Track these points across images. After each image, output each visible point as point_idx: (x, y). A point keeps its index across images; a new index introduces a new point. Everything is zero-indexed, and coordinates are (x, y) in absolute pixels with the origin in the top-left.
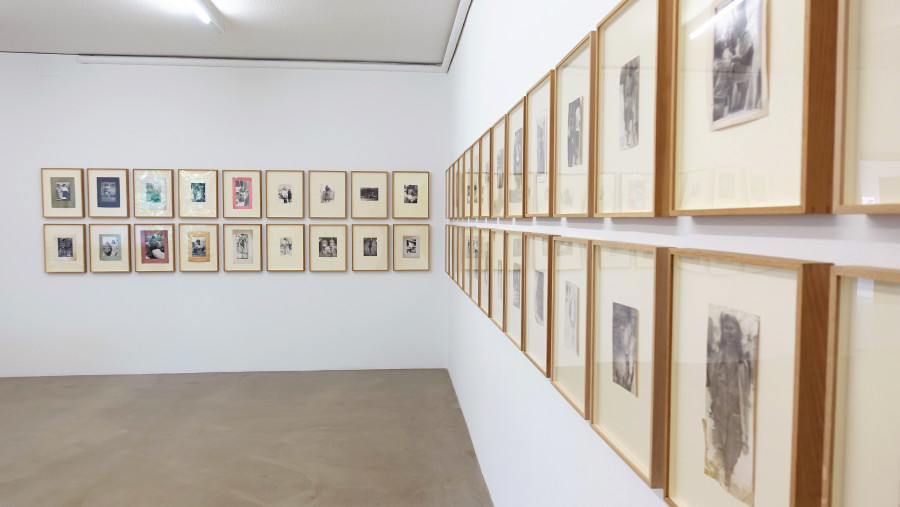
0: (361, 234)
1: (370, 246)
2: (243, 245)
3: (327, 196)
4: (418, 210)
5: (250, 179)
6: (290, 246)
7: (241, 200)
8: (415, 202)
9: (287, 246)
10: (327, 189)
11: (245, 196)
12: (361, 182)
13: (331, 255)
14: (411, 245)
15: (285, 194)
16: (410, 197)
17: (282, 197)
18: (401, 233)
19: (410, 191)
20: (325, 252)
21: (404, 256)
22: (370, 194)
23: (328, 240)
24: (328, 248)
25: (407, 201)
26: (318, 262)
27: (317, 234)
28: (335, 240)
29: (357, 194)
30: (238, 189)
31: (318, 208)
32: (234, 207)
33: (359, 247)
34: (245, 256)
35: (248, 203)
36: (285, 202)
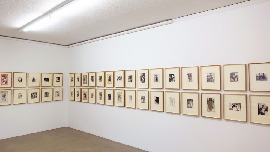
0: (44, 91)
1: (46, 94)
2: (4, 96)
3: (34, 80)
4: (60, 84)
5: (8, 75)
6: (21, 96)
7: (4, 82)
8: (59, 82)
9: (20, 96)
10: (34, 78)
11: (5, 80)
12: (44, 76)
13: (35, 98)
14: (58, 93)
15: (20, 80)
16: (58, 80)
17: (19, 81)
18: (55, 90)
19: (58, 79)
20: (33, 97)
21: (56, 97)
22: (47, 79)
23: (34, 93)
24: (34, 96)
25: (57, 81)
26: (31, 100)
27: (30, 92)
28: (36, 93)
29: (43, 79)
30: (3, 78)
31: (31, 84)
32: (1, 84)
33: (43, 95)
34: (5, 100)
35: (6, 82)
36: (20, 82)
